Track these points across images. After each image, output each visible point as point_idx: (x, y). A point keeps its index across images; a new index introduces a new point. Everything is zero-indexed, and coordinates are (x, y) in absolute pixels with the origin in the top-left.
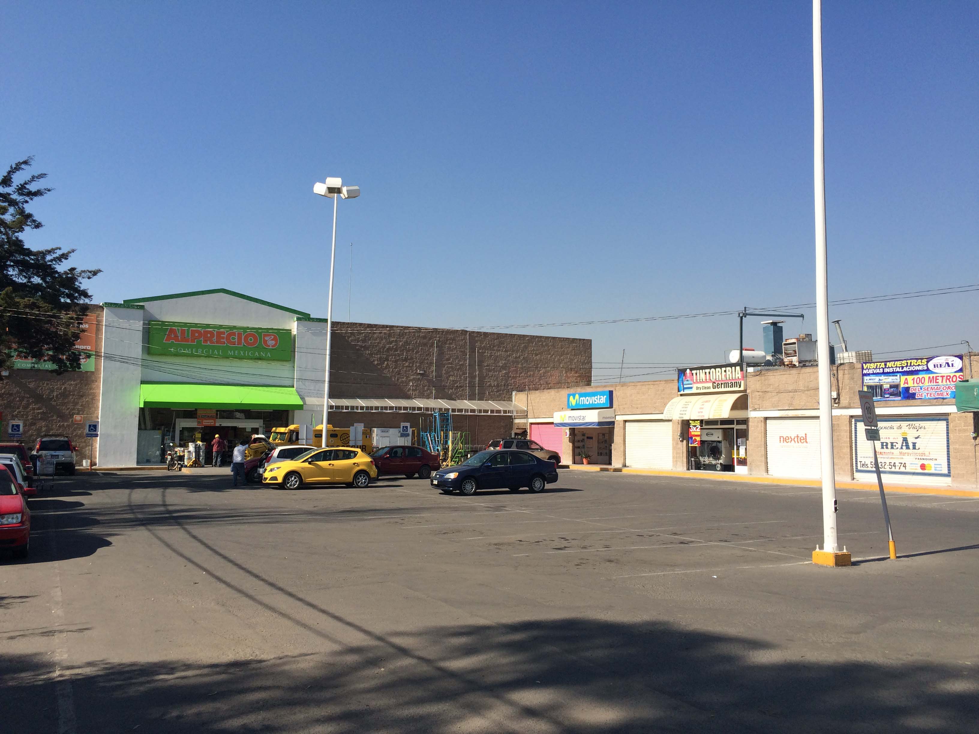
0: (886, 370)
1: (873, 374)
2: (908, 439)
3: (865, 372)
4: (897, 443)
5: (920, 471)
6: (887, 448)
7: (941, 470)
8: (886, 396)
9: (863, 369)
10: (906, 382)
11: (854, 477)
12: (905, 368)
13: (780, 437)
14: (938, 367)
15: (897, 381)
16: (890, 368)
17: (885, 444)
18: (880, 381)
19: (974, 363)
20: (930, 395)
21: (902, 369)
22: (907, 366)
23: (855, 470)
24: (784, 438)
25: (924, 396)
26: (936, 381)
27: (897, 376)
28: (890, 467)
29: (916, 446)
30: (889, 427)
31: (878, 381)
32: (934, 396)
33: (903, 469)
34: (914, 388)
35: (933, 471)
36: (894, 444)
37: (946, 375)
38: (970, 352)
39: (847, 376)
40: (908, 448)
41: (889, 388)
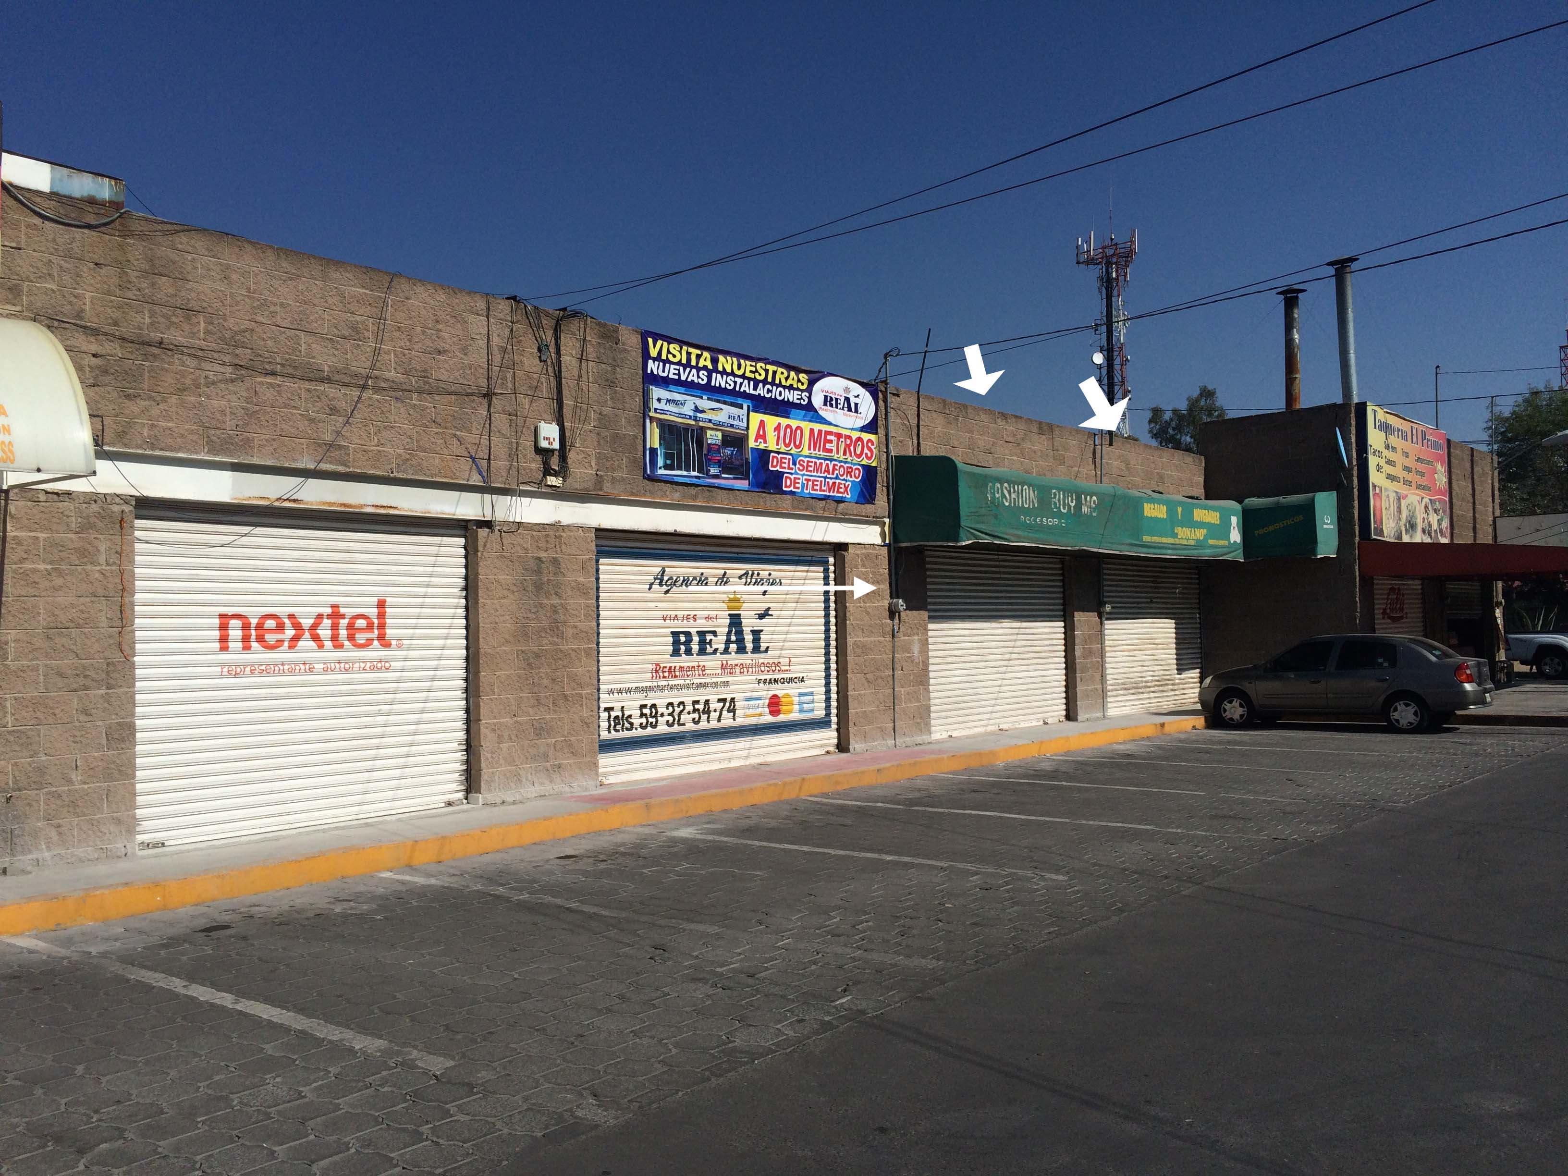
3: (652, 368)
7: (812, 710)
8: (712, 470)
9: (646, 354)
10: (761, 433)
11: (600, 771)
12: (761, 385)
14: (832, 405)
15: (740, 424)
18: (699, 415)
20: (813, 485)
21: (755, 389)
22: (765, 382)
25: (799, 486)
26: (824, 445)
27: (741, 407)
28: (696, 716)
30: (695, 578)
32: (821, 490)
33: (727, 721)
34: (779, 456)
35: (794, 716)
37: (844, 432)
41: (719, 442)
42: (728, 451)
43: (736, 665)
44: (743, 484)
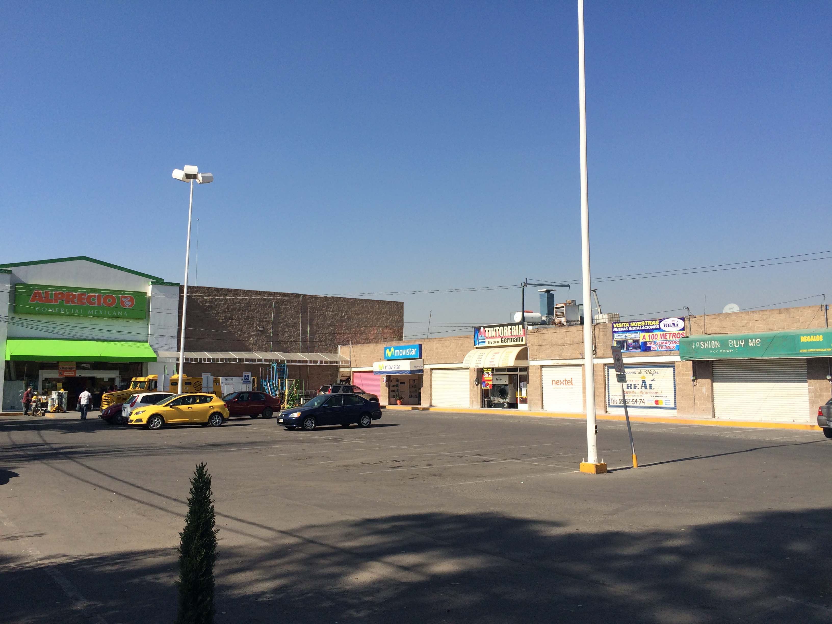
0: (630, 329)
1: (621, 331)
2: (646, 382)
3: (615, 330)
4: (638, 385)
5: (655, 405)
6: (631, 388)
7: (670, 405)
8: (630, 349)
9: (613, 327)
10: (644, 338)
11: (607, 411)
12: (643, 327)
13: (553, 381)
14: (667, 326)
15: (638, 337)
16: (633, 327)
17: (629, 385)
18: (626, 337)
19: (692, 324)
20: (661, 347)
21: (641, 328)
22: (644, 326)
23: (607, 405)
24: (556, 381)
25: (657, 348)
26: (665, 337)
27: (637, 333)
28: (633, 402)
29: (651, 387)
30: (632, 372)
31: (624, 337)
32: (664, 349)
33: (642, 404)
34: (650, 342)
35: (664, 405)
36: (636, 385)
37: (672, 332)
38: (689, 316)
39: (601, 333)
40: (646, 388)
41: (632, 342)
42: (634, 344)
43: (644, 392)
44: (640, 350)
